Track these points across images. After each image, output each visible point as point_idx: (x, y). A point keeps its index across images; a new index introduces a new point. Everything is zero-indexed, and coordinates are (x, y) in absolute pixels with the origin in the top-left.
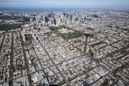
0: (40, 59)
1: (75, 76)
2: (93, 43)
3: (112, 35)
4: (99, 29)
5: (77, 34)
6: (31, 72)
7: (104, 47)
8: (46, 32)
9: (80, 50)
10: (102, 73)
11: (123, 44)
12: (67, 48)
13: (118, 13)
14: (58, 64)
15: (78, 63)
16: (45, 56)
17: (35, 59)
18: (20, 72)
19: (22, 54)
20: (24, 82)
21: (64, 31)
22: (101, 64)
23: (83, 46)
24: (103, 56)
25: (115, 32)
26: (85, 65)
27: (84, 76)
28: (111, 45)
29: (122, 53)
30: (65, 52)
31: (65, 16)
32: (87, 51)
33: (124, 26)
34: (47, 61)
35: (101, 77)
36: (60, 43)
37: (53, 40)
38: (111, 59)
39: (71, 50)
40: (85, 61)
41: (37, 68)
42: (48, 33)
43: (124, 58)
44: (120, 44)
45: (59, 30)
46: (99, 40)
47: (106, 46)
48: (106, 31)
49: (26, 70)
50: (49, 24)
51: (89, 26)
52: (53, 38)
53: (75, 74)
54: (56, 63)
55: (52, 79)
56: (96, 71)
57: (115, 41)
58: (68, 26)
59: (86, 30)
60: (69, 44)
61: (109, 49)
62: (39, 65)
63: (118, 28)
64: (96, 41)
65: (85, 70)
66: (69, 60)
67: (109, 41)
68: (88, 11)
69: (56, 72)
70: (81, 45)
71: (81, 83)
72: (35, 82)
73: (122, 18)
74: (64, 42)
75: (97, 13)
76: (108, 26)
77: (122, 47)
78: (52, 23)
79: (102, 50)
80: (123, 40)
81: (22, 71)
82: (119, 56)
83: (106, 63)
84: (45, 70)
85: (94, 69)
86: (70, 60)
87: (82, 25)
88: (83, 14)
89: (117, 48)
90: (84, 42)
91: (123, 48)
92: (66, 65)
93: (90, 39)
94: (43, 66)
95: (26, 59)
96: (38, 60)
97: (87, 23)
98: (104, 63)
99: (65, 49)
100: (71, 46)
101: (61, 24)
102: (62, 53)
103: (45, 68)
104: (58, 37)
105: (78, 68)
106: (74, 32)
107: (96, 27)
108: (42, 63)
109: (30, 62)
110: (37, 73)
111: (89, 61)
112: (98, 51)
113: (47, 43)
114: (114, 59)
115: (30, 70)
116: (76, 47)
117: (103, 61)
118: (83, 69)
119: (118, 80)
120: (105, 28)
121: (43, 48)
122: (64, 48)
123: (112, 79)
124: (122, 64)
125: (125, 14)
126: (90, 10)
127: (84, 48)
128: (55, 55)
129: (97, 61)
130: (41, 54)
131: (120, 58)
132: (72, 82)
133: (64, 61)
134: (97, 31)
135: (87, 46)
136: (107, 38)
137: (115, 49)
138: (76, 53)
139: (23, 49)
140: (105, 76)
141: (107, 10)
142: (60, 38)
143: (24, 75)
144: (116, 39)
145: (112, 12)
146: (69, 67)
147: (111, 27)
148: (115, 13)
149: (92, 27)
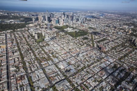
0: (58, 53)
1: (92, 63)
2: (98, 40)
3: (112, 33)
4: (100, 29)
5: (82, 33)
6: (55, 62)
7: (108, 43)
8: (53, 31)
9: (89, 45)
10: (111, 60)
11: (122, 40)
12: (78, 44)
13: (112, 15)
14: (75, 56)
15: (91, 55)
16: (61, 50)
17: (54, 53)
18: (46, 62)
19: (41, 49)
20: (54, 69)
21: (70, 30)
22: (108, 54)
23: (91, 42)
24: (108, 49)
25: (114, 31)
26: (97, 56)
27: (98, 63)
28: (112, 41)
29: (123, 47)
30: (77, 47)
31: (64, 16)
32: (95, 46)
33: (119, 26)
34: (65, 54)
35: (111, 63)
36: (70, 40)
37: (64, 38)
38: (115, 51)
39: (82, 45)
40: (96, 53)
41: (59, 59)
42: (56, 32)
43: (124, 50)
44: (120, 40)
45: (65, 30)
46: (102, 37)
47: (109, 42)
48: (107, 30)
49: (50, 61)
50: (53, 23)
51: (90, 26)
52: (62, 36)
53: (91, 62)
54: (74, 55)
55: (75, 66)
56: (106, 59)
57: (116, 38)
58: (72, 26)
59: (89, 29)
60: (78, 41)
61: (112, 45)
62: (60, 57)
63: (115, 28)
64: (100, 38)
65: (98, 59)
66: (82, 53)
67: (110, 38)
68: (85, 12)
69: (76, 61)
70: (88, 41)
71: (98, 67)
72: (62, 68)
73: (117, 19)
74: (73, 40)
75: (94, 15)
76: (107, 26)
77: (121, 43)
78: (56, 23)
79: (107, 45)
80: (121, 37)
81: (47, 62)
82: (121, 49)
83: (112, 54)
84: (66, 60)
85: (105, 58)
86: (84, 53)
87: (84, 25)
88: (81, 15)
89: (118, 43)
90: (90, 39)
91: (123, 43)
92: (82, 56)
93: (95, 37)
94: (64, 58)
95: (46, 53)
96: (57, 53)
97: (87, 23)
98: (111, 54)
99: (77, 45)
100: (81, 43)
101: (65, 24)
102: (75, 48)
103: (66, 59)
104: (66, 35)
105: (92, 58)
106: (79, 31)
107: (96, 27)
108: (62, 56)
109: (51, 55)
110: (61, 63)
111: (99, 53)
112: (104, 46)
113: (59, 41)
114: (118, 51)
115: (54, 60)
116: (85, 43)
117: (109, 52)
118: (96, 59)
119: (123, 64)
120: (105, 28)
121: (57, 44)
122: (75, 44)
123: (119, 64)
124: (124, 54)
125: (118, 16)
126: (86, 11)
127: (92, 44)
128: (69, 49)
129: (105, 53)
130: (57, 49)
131: (122, 50)
132: (91, 67)
133: (80, 53)
134: (99, 30)
135: (94, 42)
136: (109, 35)
137: (117, 44)
138: (87, 48)
139: (39, 45)
140: (113, 62)
141: (102, 12)
142: (69, 36)
143: (50, 64)
144: (116, 36)
145: (106, 14)
146: (85, 57)
147: (110, 27)
148: (109, 14)
149: (93, 27)
